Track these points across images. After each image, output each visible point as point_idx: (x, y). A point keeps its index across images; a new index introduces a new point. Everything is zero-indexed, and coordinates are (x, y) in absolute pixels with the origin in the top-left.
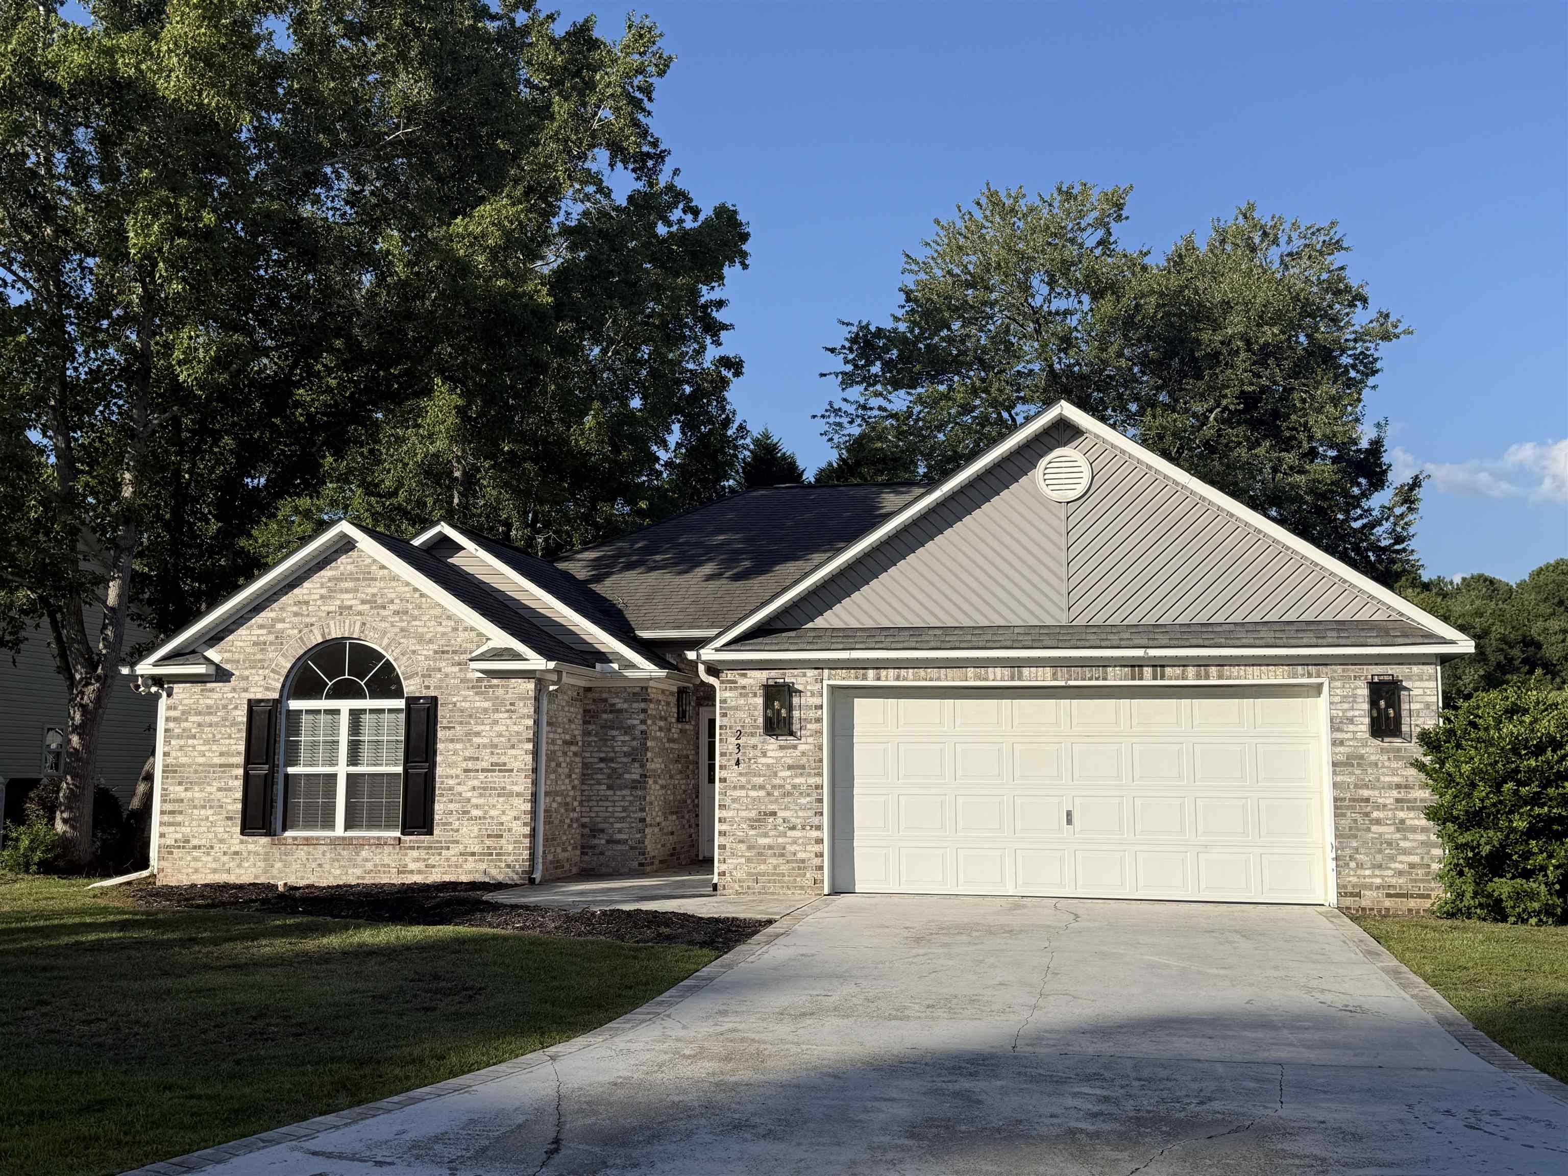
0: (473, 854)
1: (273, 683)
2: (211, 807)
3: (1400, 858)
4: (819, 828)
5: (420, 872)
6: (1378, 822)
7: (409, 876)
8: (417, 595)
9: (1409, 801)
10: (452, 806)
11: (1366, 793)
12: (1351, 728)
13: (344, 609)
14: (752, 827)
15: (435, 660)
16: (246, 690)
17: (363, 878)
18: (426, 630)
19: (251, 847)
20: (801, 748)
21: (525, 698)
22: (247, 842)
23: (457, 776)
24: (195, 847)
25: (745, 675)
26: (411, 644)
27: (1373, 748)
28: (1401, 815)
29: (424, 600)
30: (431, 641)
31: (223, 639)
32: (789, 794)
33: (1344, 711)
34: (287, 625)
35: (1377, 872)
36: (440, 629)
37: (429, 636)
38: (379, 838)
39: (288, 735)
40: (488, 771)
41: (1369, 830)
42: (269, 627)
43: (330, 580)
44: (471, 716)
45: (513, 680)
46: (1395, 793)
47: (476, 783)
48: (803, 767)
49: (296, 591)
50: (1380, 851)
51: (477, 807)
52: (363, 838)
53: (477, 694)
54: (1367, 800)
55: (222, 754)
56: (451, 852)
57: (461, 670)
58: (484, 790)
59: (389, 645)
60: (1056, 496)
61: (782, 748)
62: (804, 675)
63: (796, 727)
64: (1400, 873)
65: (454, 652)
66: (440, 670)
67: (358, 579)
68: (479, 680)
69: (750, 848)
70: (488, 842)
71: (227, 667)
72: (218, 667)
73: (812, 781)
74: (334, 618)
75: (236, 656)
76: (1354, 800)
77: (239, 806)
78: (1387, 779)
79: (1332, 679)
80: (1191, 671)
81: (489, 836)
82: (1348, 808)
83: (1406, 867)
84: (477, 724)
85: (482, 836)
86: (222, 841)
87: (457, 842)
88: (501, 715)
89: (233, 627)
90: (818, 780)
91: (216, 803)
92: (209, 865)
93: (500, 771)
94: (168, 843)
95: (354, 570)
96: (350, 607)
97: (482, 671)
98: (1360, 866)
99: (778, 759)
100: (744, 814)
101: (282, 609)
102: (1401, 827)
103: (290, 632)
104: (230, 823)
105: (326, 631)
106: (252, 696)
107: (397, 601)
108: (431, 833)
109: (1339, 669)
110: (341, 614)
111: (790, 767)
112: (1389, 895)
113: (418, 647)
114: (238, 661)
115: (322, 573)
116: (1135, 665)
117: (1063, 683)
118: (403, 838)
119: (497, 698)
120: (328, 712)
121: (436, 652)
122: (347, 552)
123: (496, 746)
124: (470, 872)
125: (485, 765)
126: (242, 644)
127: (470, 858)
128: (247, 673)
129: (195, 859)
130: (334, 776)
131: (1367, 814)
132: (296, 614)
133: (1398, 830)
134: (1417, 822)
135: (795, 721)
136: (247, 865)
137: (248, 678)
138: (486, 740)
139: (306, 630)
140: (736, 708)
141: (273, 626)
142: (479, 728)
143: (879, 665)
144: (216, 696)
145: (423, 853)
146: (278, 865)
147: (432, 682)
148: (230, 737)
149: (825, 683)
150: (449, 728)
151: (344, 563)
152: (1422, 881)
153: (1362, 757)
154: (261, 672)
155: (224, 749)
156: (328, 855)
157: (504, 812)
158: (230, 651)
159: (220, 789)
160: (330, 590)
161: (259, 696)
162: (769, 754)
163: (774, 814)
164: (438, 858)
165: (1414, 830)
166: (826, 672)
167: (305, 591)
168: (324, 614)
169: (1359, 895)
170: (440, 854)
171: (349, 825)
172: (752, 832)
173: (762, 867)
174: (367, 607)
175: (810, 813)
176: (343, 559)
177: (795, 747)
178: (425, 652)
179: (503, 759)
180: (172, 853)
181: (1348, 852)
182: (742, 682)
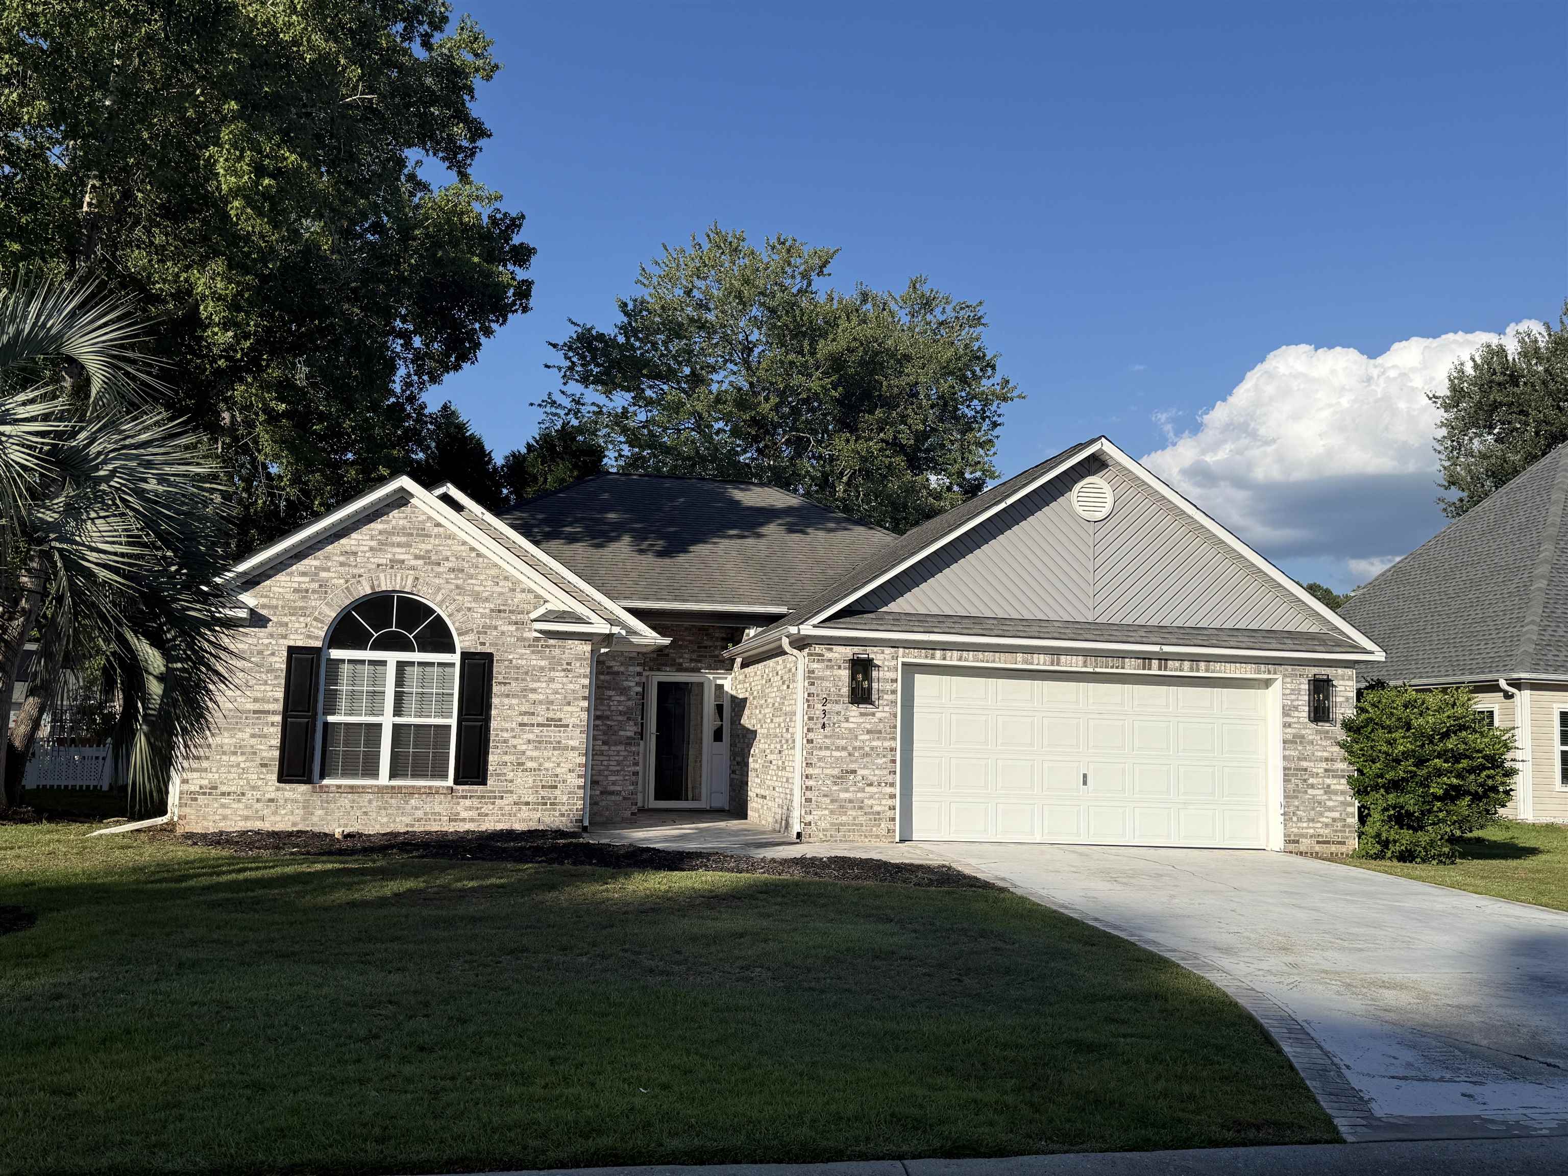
0: (527, 804)
1: (316, 631)
2: (243, 754)
3: (1327, 814)
4: (892, 785)
5: (472, 820)
6: (1312, 786)
7: (461, 824)
8: (473, 554)
9: (1333, 771)
10: (506, 758)
11: (1305, 764)
12: (1296, 714)
13: (395, 563)
14: (835, 783)
15: (491, 618)
16: (285, 637)
17: (412, 826)
18: (482, 588)
19: (288, 794)
20: (878, 715)
21: (581, 659)
22: (284, 790)
23: (513, 730)
24: (223, 794)
25: (831, 650)
26: (468, 601)
27: (1310, 730)
28: (1328, 781)
29: (481, 560)
30: (487, 600)
31: (258, 583)
32: (868, 755)
33: (1292, 701)
34: (333, 575)
35: (1311, 825)
36: (498, 589)
37: (486, 594)
38: (430, 788)
39: (327, 684)
40: (543, 725)
41: (1306, 792)
42: (313, 575)
43: (380, 533)
44: (527, 673)
45: (570, 642)
46: (1324, 765)
47: (531, 736)
48: (880, 732)
49: (343, 541)
50: (1313, 809)
51: (532, 759)
52: (413, 787)
53: (533, 652)
54: (1306, 770)
55: (256, 700)
56: (505, 801)
57: (517, 629)
58: (538, 743)
59: (443, 601)
60: (1086, 515)
61: (862, 714)
62: (883, 653)
63: (874, 697)
64: (1327, 825)
65: (510, 612)
66: (496, 628)
67: (412, 535)
68: (537, 639)
69: (832, 801)
70: (543, 793)
71: (263, 612)
72: (252, 611)
73: (887, 744)
74: (384, 571)
75: (274, 602)
76: (1297, 769)
77: (277, 753)
78: (1320, 754)
79: (1285, 676)
80: (1187, 664)
81: (543, 787)
82: (1293, 775)
83: (1330, 820)
84: (533, 681)
85: (537, 786)
86: (254, 788)
87: (511, 792)
88: (557, 674)
89: (271, 572)
90: (891, 744)
91: (248, 750)
92: (241, 813)
93: (555, 726)
94: (192, 789)
95: (408, 525)
96: (403, 561)
97: (541, 632)
98: (1300, 820)
99: (859, 724)
100: (828, 771)
101: (327, 558)
102: (1328, 790)
103: (335, 581)
104: (264, 770)
105: (376, 583)
106: (292, 643)
107: (452, 559)
108: (484, 783)
109: (1290, 668)
110: (392, 567)
111: (869, 732)
112: (1318, 842)
113: (473, 605)
114: (276, 607)
115: (372, 525)
116: (1146, 658)
117: (1091, 670)
118: (455, 787)
119: (554, 657)
120: (372, 663)
121: (492, 611)
122: (400, 506)
123: (552, 703)
124: (524, 820)
125: (540, 720)
126: (281, 590)
127: (524, 807)
128: (286, 619)
129: (223, 806)
130: (379, 726)
131: (1305, 780)
132: (342, 564)
133: (1326, 793)
134: (1338, 787)
135: (874, 692)
136: (283, 812)
137: (287, 624)
138: (541, 697)
139: (354, 580)
140: (822, 679)
141: (316, 574)
142: (535, 685)
143: (945, 647)
144: (250, 640)
145: (476, 803)
146: (319, 812)
147: (487, 639)
148: (266, 683)
149: (900, 660)
150: (505, 684)
151: (396, 517)
152: (1341, 831)
153: (1303, 737)
154: (302, 619)
155: (259, 695)
156: (375, 803)
157: (559, 765)
158: (266, 597)
159: (253, 736)
160: (381, 543)
161: (300, 644)
162: (851, 719)
163: (854, 772)
164: (491, 807)
165: (1335, 793)
166: (901, 650)
167: (353, 542)
168: (374, 566)
169: (1298, 842)
170: (493, 803)
171: (394, 774)
172: (835, 788)
173: (844, 818)
174: (421, 562)
175: (886, 772)
176: (395, 513)
177: (873, 714)
178: (481, 610)
179: (559, 715)
180: (196, 799)
181: (1292, 809)
182: (829, 655)
